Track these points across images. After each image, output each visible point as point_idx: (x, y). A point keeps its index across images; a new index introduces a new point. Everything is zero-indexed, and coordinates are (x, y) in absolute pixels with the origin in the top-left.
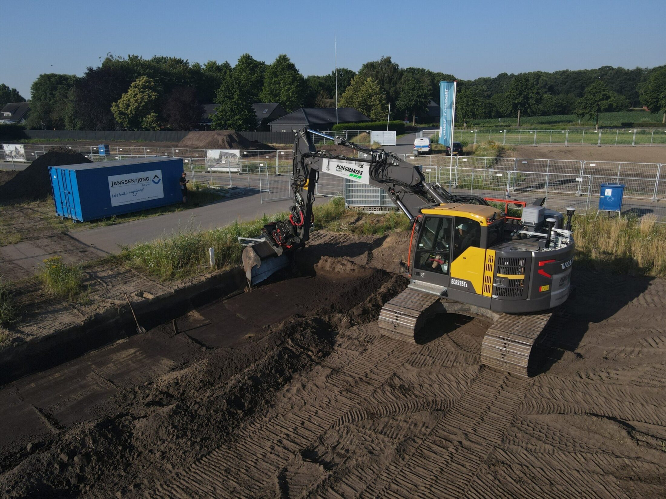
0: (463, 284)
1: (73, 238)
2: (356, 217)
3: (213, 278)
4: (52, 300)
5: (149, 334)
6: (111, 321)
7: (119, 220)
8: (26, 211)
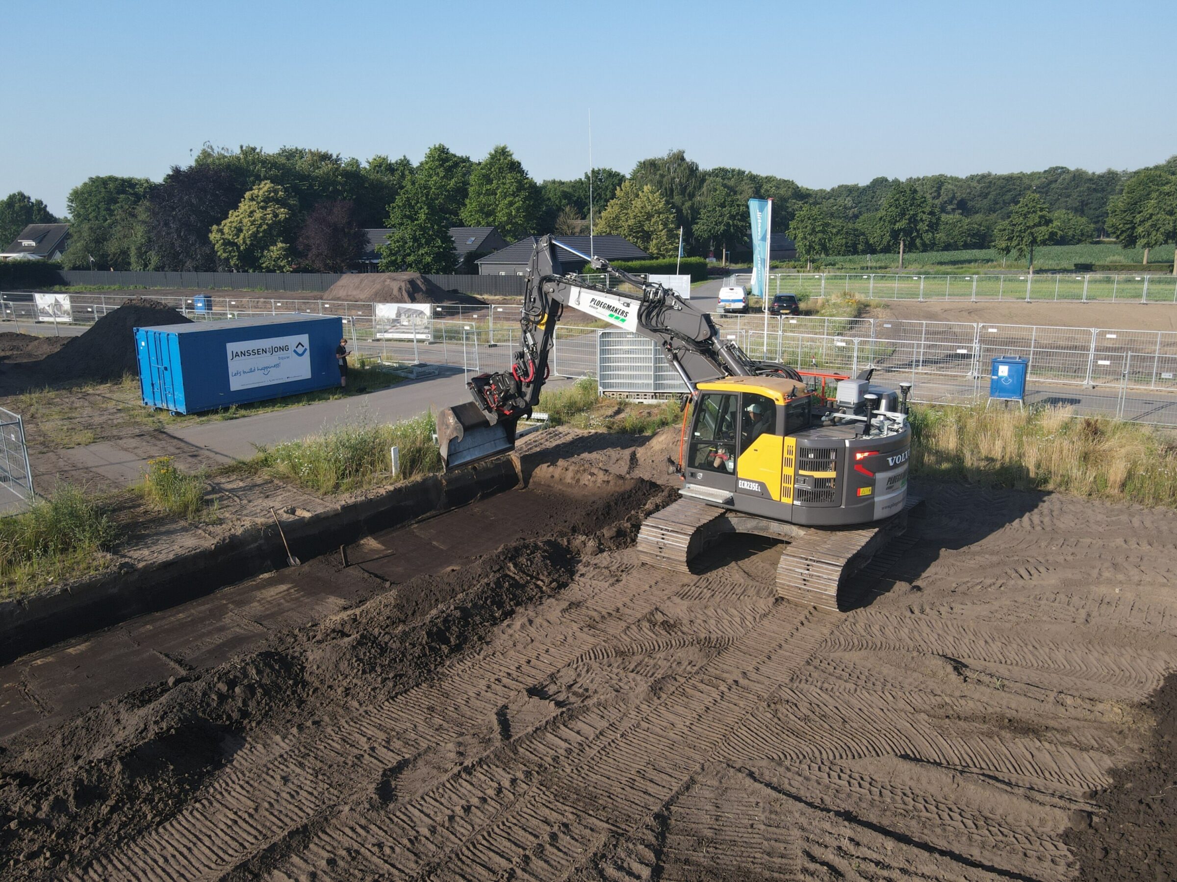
0: (755, 487)
1: (175, 438)
2: (616, 408)
3: (397, 491)
4: (162, 518)
5: (306, 567)
6: (252, 546)
7: (243, 412)
8: (92, 398)
